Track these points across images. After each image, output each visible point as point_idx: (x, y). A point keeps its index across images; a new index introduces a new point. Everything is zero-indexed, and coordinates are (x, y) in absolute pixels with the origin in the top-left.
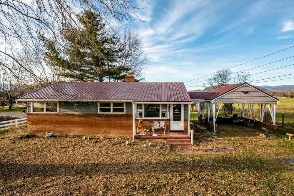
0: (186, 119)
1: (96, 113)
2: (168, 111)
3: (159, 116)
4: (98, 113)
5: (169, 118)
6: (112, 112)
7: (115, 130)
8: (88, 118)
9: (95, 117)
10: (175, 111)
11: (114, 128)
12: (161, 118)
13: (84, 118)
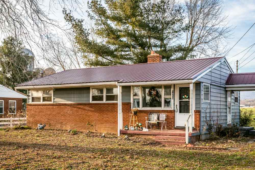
0: (198, 109)
1: (88, 102)
2: (172, 98)
3: (160, 106)
4: (91, 101)
5: (174, 108)
6: (104, 101)
7: (108, 125)
8: (80, 108)
9: (87, 108)
10: (184, 97)
11: (106, 121)
12: (163, 108)
13: (75, 109)
